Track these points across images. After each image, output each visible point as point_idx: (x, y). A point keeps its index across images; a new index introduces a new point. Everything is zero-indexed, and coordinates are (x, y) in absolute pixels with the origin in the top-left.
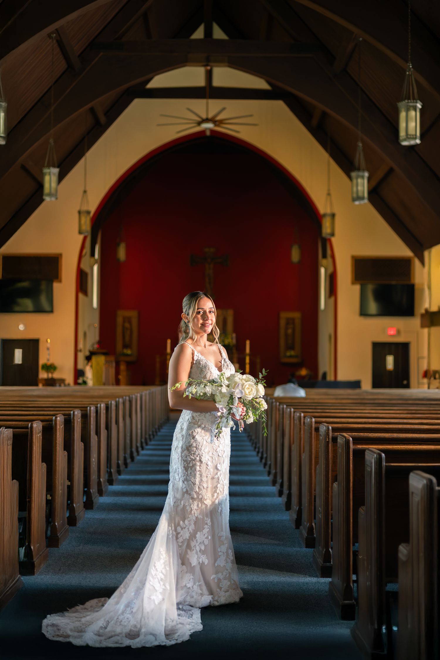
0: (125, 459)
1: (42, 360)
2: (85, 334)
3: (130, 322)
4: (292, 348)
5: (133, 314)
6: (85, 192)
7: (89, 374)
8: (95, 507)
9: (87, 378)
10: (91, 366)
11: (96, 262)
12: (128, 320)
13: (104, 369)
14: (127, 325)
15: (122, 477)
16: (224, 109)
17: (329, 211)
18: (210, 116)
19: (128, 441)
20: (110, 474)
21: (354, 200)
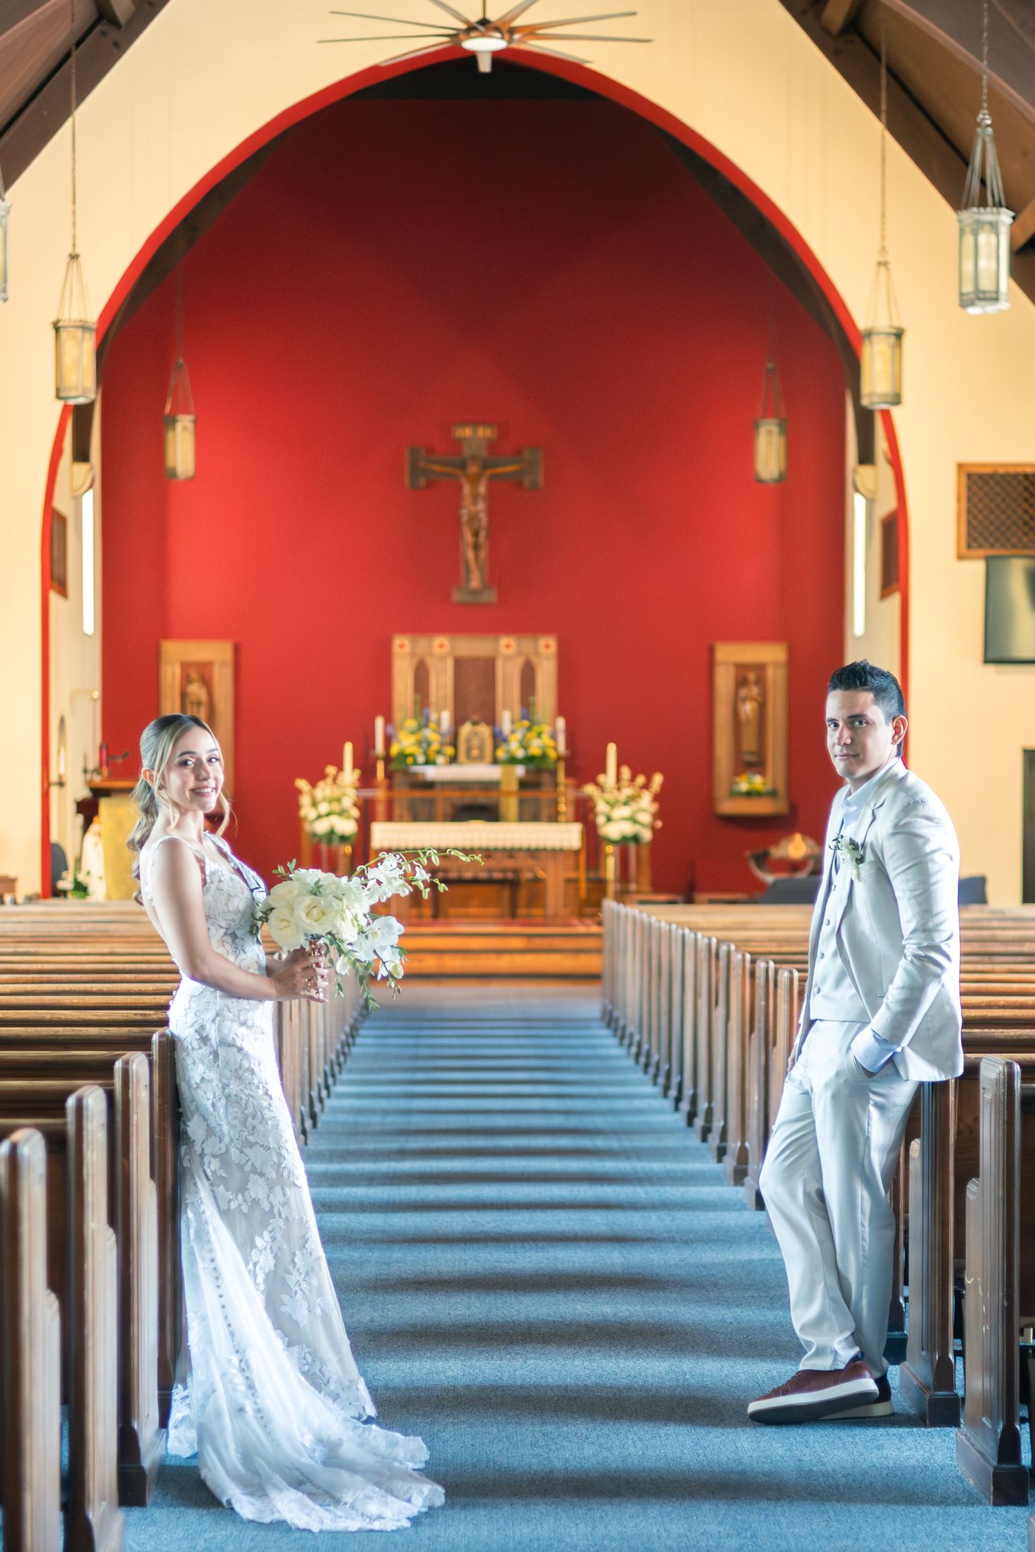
3: (206, 682)
4: (757, 765)
5: (218, 654)
6: (74, 257)
7: (96, 862)
9: (88, 874)
10: (102, 838)
12: (204, 674)
14: (196, 690)
17: (883, 323)
18: (495, 16)
21: (965, 302)
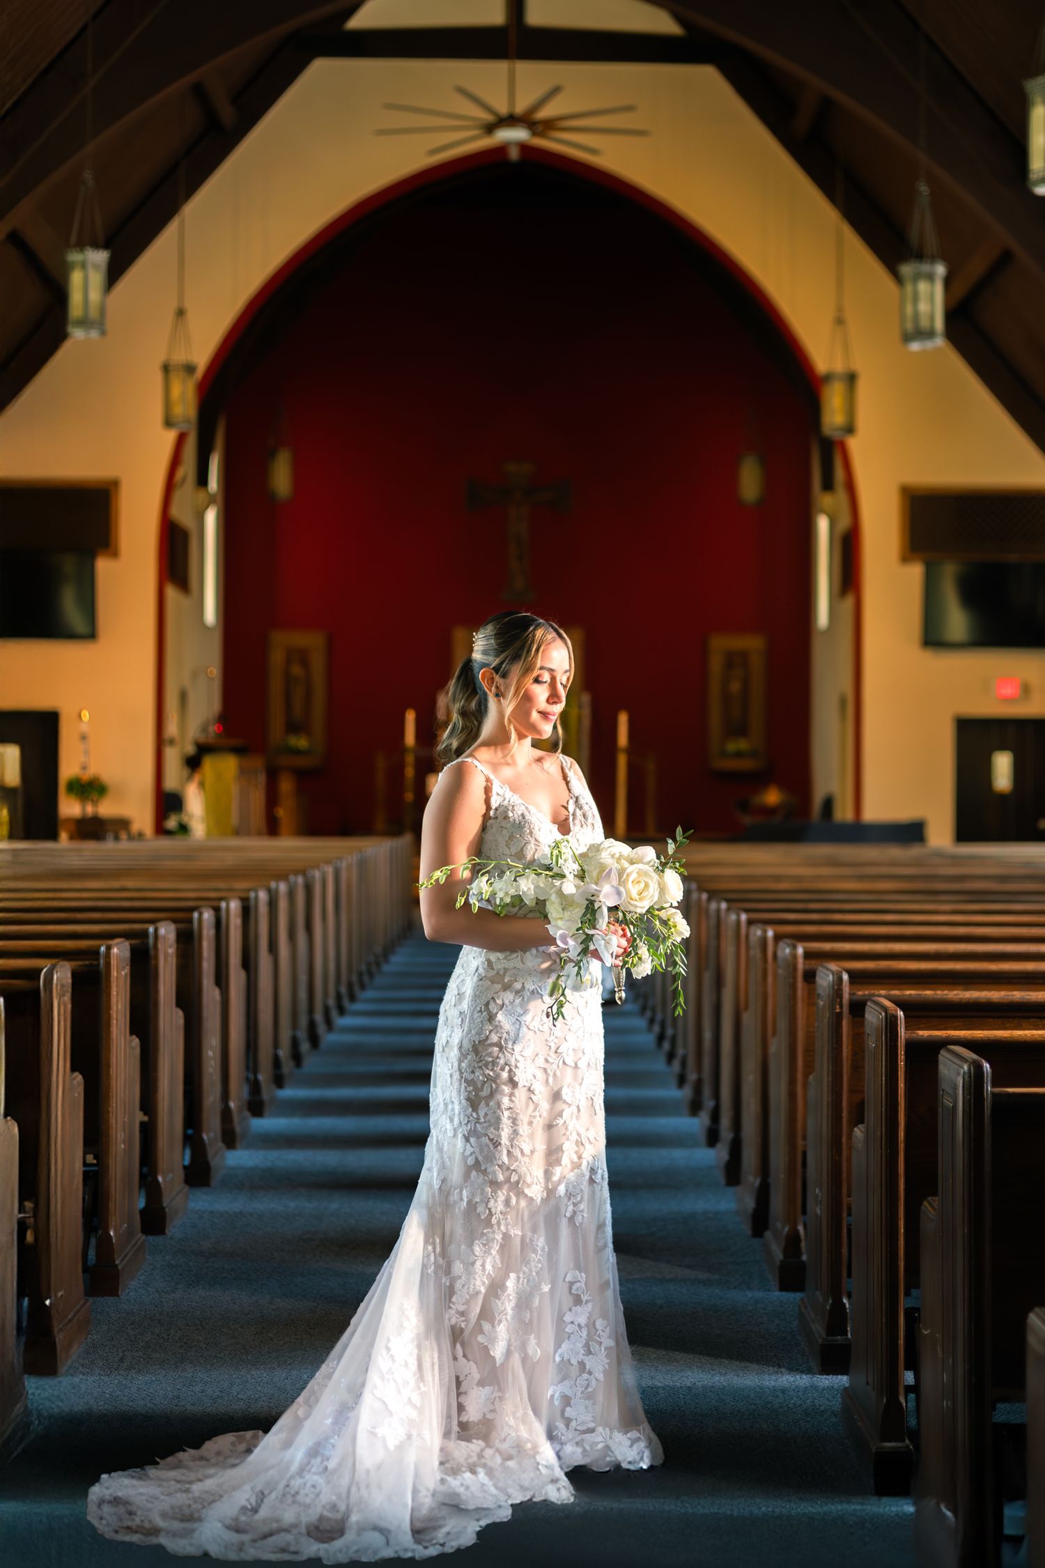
0: (295, 1043)
1: (68, 769)
2: (183, 697)
3: (305, 663)
4: (740, 730)
5: (313, 641)
6: (181, 313)
7: (195, 804)
8: (216, 1178)
9: (191, 817)
10: (202, 785)
11: (211, 500)
12: (302, 657)
13: (234, 789)
14: (297, 670)
15: (287, 1093)
16: (556, 91)
17: (839, 366)
18: (520, 108)
19: (303, 995)
20: (255, 1087)
21: (907, 338)
